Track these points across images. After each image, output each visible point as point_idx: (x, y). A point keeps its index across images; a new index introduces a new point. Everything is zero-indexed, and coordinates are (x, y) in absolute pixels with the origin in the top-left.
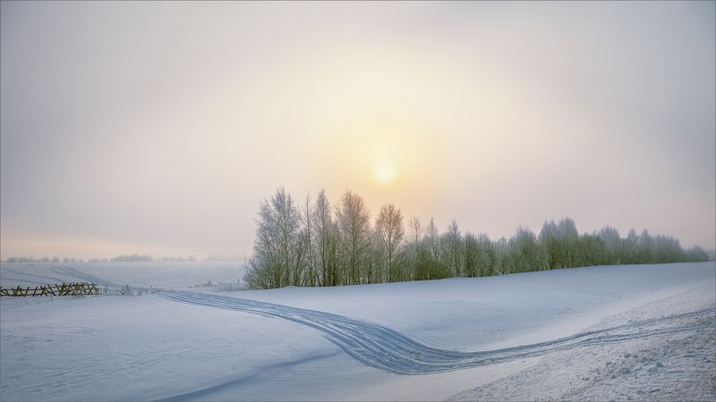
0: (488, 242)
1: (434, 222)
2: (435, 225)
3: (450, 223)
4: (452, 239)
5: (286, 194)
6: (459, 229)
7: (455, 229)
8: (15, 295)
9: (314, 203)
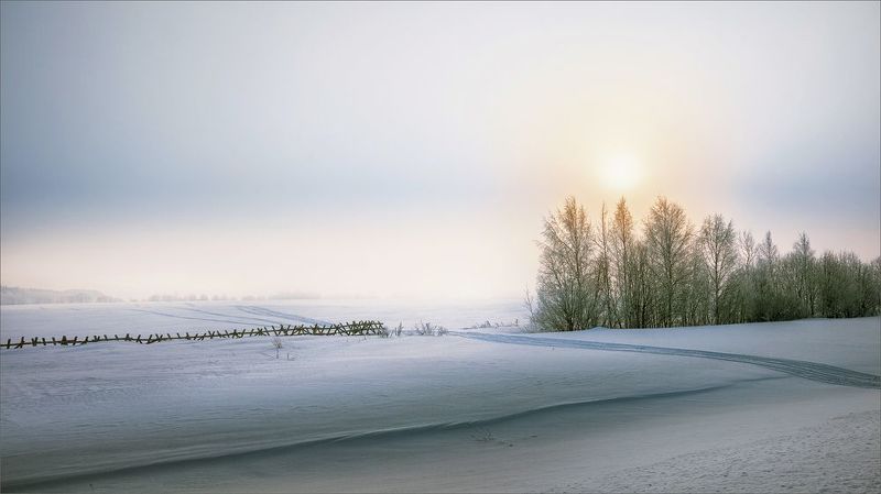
0: (856, 265)
1: (772, 237)
2: (774, 242)
3: (798, 239)
4: (801, 262)
5: (578, 206)
6: (812, 247)
7: (805, 246)
8: (315, 334)
9: (611, 217)
